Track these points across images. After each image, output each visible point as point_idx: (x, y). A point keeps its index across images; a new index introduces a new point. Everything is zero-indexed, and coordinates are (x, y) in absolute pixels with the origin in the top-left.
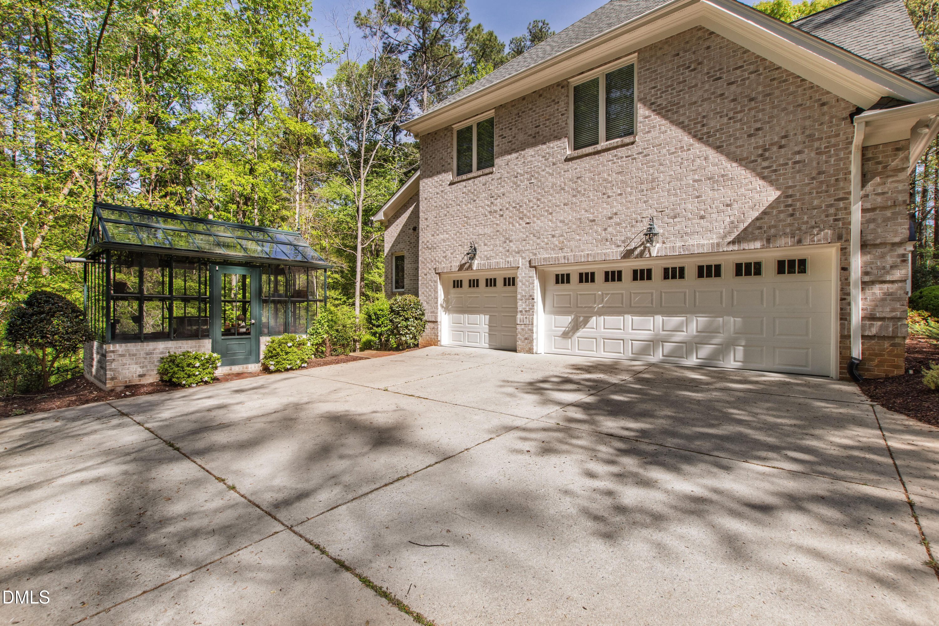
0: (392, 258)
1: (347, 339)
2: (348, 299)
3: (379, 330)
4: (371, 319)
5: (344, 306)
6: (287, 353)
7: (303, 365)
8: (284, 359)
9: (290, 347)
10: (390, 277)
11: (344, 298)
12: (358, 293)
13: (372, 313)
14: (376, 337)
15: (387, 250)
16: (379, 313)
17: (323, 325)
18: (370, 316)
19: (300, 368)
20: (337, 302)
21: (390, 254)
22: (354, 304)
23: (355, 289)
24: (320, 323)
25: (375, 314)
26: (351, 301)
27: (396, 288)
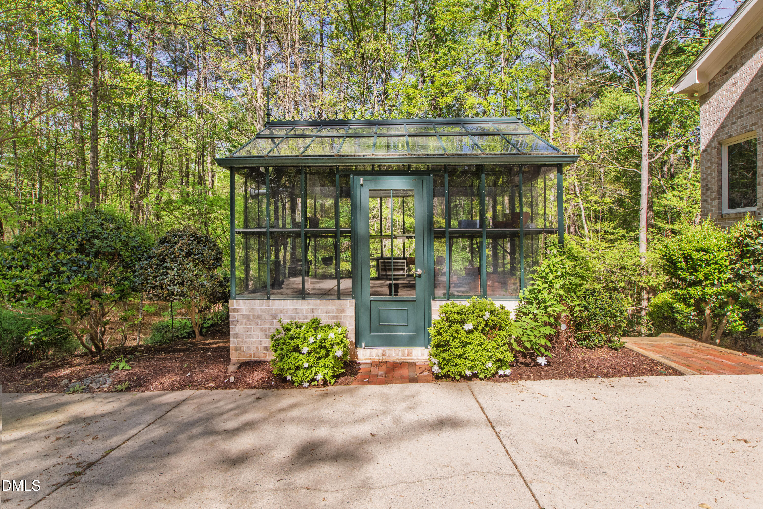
0: (719, 152)
1: (613, 316)
2: (627, 233)
3: (696, 292)
4: (676, 268)
5: (623, 242)
6: (465, 345)
7: (501, 372)
8: (460, 356)
9: (470, 332)
10: (715, 188)
11: (623, 232)
12: (643, 224)
13: (677, 254)
14: (689, 306)
15: (704, 140)
16: (695, 255)
17: (551, 285)
18: (673, 263)
19: (494, 377)
20: (612, 237)
21: (716, 143)
22: (637, 239)
23: (639, 220)
24: (544, 278)
25: (687, 258)
26: (632, 234)
27: (730, 207)
